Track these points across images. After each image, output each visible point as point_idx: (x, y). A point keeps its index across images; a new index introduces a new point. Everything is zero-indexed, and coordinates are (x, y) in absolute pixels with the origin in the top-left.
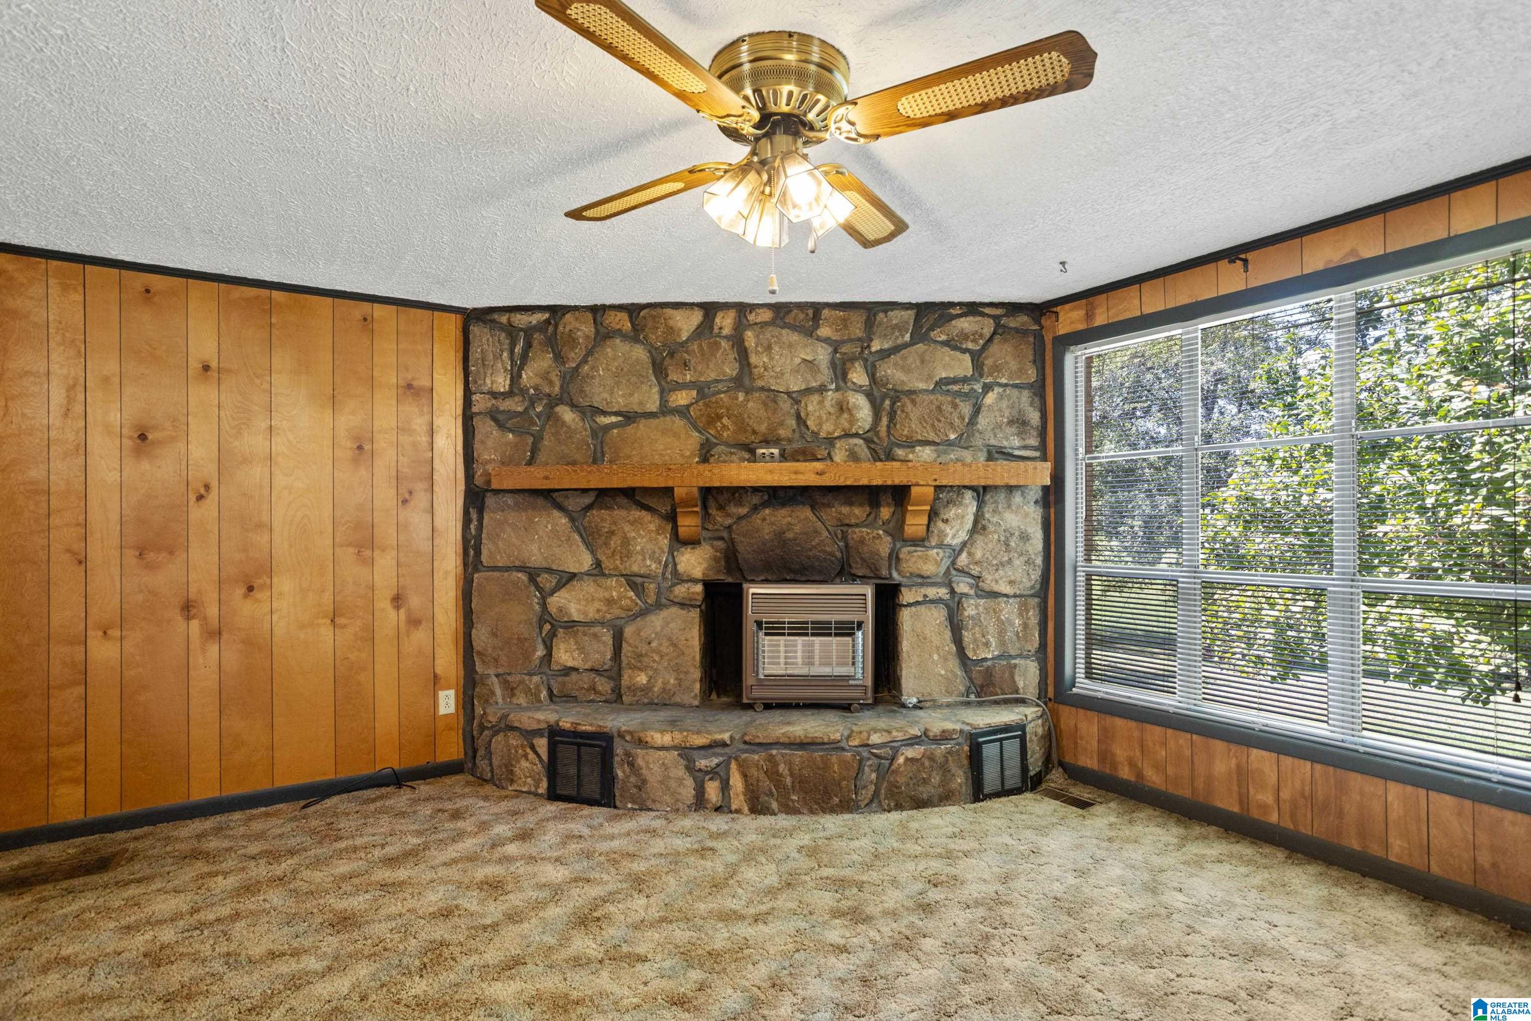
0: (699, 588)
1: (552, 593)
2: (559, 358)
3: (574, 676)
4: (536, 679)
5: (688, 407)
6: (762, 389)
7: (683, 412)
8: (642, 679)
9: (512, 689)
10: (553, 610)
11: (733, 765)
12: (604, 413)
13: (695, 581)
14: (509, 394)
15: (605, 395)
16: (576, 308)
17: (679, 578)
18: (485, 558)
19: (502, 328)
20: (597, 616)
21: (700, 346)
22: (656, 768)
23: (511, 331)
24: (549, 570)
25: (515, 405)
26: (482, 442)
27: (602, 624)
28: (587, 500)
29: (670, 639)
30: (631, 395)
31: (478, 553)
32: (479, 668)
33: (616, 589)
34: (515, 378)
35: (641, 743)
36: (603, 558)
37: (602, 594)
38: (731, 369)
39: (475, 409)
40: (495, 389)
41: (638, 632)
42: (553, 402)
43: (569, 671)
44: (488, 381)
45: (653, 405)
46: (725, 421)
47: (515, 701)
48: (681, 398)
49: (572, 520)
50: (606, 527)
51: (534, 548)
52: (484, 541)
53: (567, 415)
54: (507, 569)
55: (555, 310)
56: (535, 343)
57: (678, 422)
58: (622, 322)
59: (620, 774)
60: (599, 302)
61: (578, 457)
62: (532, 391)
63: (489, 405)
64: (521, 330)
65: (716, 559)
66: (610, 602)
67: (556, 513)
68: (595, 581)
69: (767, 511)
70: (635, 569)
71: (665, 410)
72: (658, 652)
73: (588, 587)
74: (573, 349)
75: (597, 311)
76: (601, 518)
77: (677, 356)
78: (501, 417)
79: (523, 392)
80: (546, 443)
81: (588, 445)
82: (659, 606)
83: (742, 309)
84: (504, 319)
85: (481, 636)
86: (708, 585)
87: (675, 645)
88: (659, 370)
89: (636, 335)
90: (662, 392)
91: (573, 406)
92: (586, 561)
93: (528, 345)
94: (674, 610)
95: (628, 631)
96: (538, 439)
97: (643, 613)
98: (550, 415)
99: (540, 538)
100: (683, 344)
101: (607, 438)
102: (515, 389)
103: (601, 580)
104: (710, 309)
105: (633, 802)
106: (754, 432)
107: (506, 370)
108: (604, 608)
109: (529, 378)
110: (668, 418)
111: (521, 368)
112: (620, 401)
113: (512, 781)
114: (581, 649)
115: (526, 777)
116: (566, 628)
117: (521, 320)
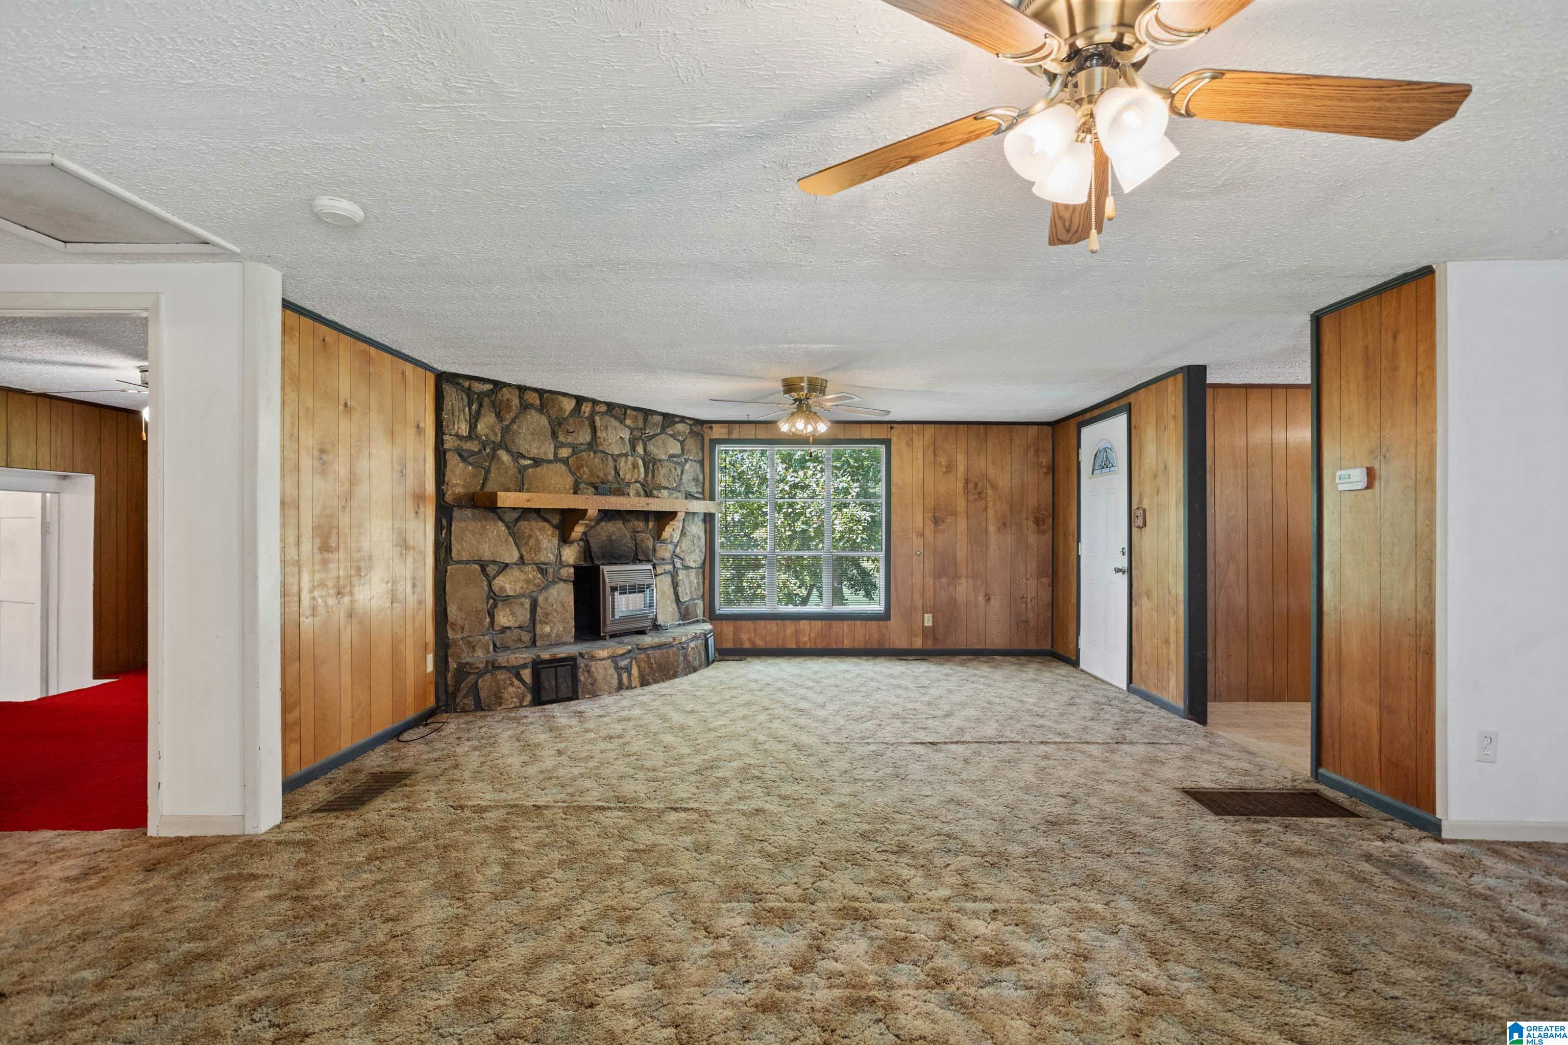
0: (572, 570)
1: (494, 578)
2: (499, 416)
3: (508, 632)
4: (487, 637)
5: (568, 458)
6: (601, 451)
7: (565, 461)
8: (547, 629)
9: (474, 647)
10: (496, 589)
11: (634, 662)
12: (524, 457)
13: (569, 566)
14: (470, 437)
15: (527, 446)
16: (509, 385)
17: (562, 564)
18: (454, 554)
19: (463, 389)
20: (522, 591)
21: (574, 422)
22: (601, 671)
23: (469, 391)
24: (494, 562)
25: (473, 446)
26: (452, 470)
27: (523, 596)
28: (516, 515)
29: (561, 603)
30: (540, 448)
31: (449, 550)
32: (451, 634)
33: (532, 573)
34: (473, 427)
35: (593, 658)
36: (524, 553)
37: (522, 577)
38: (588, 438)
39: (446, 446)
40: (460, 433)
41: (546, 599)
42: (496, 447)
43: (505, 629)
44: (456, 427)
45: (551, 456)
46: (585, 468)
47: (476, 655)
48: (565, 452)
49: (508, 527)
50: (527, 532)
51: (486, 546)
52: (453, 542)
53: (505, 457)
54: (468, 562)
55: (496, 383)
56: (485, 404)
57: (561, 467)
58: (534, 399)
59: (582, 678)
60: (523, 384)
61: (511, 485)
62: (484, 438)
63: (456, 444)
64: (475, 393)
65: (580, 552)
66: (528, 581)
67: (500, 523)
68: (520, 569)
69: (603, 524)
70: (543, 559)
71: (557, 459)
72: (556, 611)
73: (515, 573)
74: (509, 412)
75: (522, 389)
76: (524, 525)
77: (563, 426)
78: (465, 454)
79: (478, 437)
80: (492, 475)
81: (517, 478)
82: (554, 582)
83: (595, 402)
84: (466, 384)
85: (453, 611)
86: (576, 568)
87: (563, 606)
88: (554, 434)
89: (542, 408)
90: (556, 448)
91: (508, 450)
92: (516, 556)
93: (481, 406)
94: (561, 584)
95: (541, 600)
96: (488, 472)
97: (546, 588)
98: (493, 457)
99: (490, 539)
100: (565, 419)
101: (525, 474)
102: (472, 434)
103: (522, 567)
104: (580, 400)
105: (589, 694)
106: (598, 477)
107: (466, 421)
108: (525, 586)
109: (482, 429)
110: (558, 464)
111: (477, 420)
112: (534, 451)
113: (500, 704)
114: (513, 614)
115: (512, 698)
116: (502, 601)
117: (478, 387)
